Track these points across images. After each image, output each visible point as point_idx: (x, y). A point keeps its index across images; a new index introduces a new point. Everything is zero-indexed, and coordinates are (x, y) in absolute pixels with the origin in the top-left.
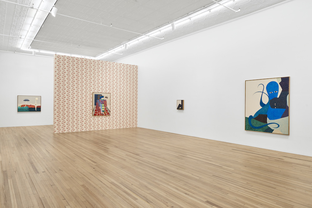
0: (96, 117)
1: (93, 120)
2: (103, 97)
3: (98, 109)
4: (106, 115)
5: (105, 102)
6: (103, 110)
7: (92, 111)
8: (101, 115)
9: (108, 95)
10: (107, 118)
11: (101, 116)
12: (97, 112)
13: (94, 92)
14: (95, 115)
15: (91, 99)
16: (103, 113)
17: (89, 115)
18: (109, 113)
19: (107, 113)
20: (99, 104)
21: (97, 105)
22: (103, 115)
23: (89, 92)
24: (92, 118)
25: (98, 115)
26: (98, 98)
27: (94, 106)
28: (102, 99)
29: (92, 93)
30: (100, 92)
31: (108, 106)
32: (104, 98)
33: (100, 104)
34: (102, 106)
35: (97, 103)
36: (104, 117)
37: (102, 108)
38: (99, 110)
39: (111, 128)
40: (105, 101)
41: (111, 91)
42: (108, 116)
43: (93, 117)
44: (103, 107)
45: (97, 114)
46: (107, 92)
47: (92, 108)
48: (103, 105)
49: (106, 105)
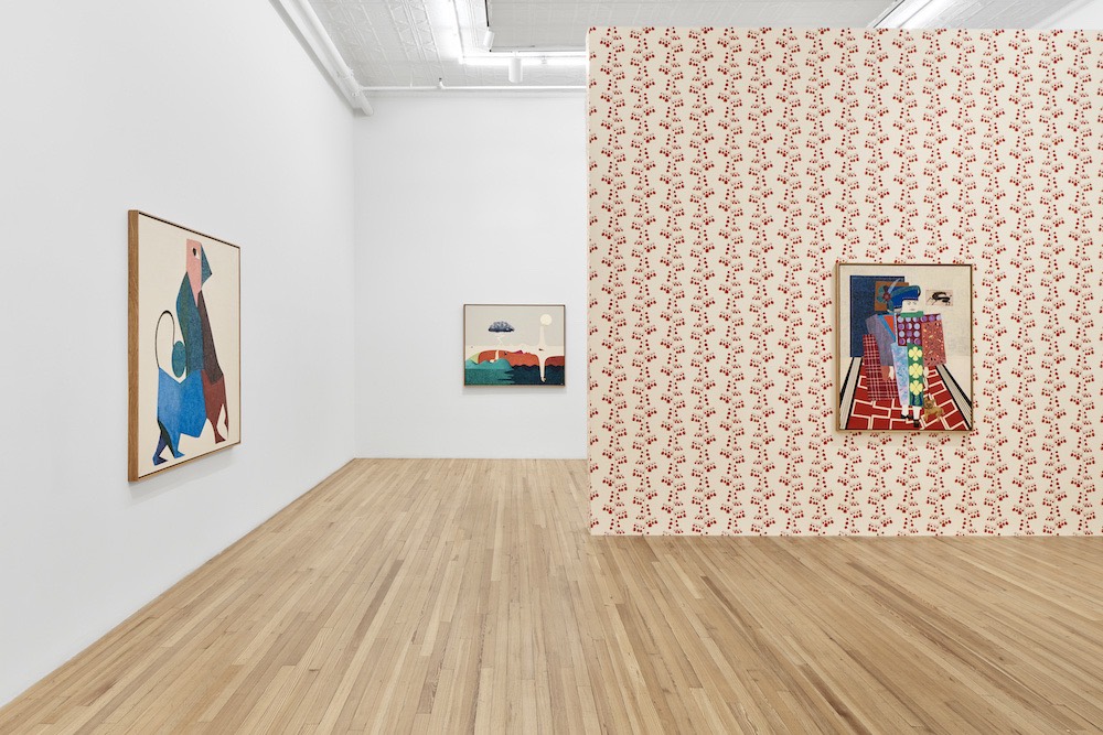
0: (862, 440)
1: (839, 463)
2: (913, 293)
3: (876, 382)
4: (939, 427)
5: (927, 334)
6: (917, 388)
7: (830, 395)
8: (899, 427)
9: (954, 282)
10: (949, 450)
11: (898, 437)
12: (873, 404)
13: (845, 258)
14: (855, 425)
15: (828, 312)
16: (917, 410)
17: (810, 428)
18: (960, 416)
19: (947, 412)
20: (887, 348)
21: (870, 355)
22: (917, 426)
23: (808, 263)
24: (831, 450)
25: (881, 425)
27: (846, 360)
28: (908, 307)
29: (830, 267)
30: (888, 257)
31: (956, 364)
32: (923, 305)
33: (894, 345)
34: (911, 362)
35: (868, 343)
36: (921, 440)
37: (908, 372)
38: (888, 391)
39: (979, 525)
40: (931, 321)
41: (977, 250)
42: (956, 438)
43: (839, 439)
44: (916, 371)
45: (871, 420)
46: (946, 258)
47: (830, 377)
48: (916, 353)
49: (935, 354)
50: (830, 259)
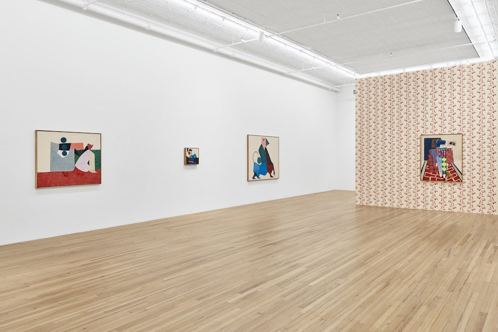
0: (429, 184)
1: (422, 190)
2: (444, 143)
3: (432, 167)
4: (451, 180)
5: (448, 155)
6: (444, 169)
7: (419, 171)
8: (438, 180)
9: (457, 139)
10: (456, 187)
11: (440, 183)
12: (431, 173)
13: (424, 133)
14: (426, 179)
15: (419, 148)
16: (444, 175)
17: (413, 180)
18: (458, 177)
19: (454, 176)
20: (435, 158)
21: (430, 160)
22: (444, 180)
23: (413, 135)
24: (419, 186)
25: (433, 179)
26: (431, 145)
27: (423, 161)
28: (442, 146)
29: (419, 136)
30: (437, 133)
31: (457, 163)
32: (447, 146)
33: (438, 157)
34: (443, 162)
35: (429, 156)
36: (447, 184)
37: (442, 165)
38: (435, 170)
39: (465, 209)
40: (450, 151)
41: (465, 130)
42: (458, 184)
43: (422, 183)
44: (444, 164)
45: (430, 178)
46: (455, 132)
47: (419, 166)
48: (444, 159)
49: (450, 159)
50: (419, 134)
